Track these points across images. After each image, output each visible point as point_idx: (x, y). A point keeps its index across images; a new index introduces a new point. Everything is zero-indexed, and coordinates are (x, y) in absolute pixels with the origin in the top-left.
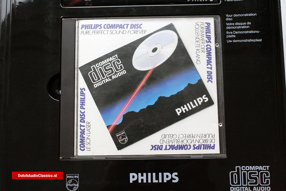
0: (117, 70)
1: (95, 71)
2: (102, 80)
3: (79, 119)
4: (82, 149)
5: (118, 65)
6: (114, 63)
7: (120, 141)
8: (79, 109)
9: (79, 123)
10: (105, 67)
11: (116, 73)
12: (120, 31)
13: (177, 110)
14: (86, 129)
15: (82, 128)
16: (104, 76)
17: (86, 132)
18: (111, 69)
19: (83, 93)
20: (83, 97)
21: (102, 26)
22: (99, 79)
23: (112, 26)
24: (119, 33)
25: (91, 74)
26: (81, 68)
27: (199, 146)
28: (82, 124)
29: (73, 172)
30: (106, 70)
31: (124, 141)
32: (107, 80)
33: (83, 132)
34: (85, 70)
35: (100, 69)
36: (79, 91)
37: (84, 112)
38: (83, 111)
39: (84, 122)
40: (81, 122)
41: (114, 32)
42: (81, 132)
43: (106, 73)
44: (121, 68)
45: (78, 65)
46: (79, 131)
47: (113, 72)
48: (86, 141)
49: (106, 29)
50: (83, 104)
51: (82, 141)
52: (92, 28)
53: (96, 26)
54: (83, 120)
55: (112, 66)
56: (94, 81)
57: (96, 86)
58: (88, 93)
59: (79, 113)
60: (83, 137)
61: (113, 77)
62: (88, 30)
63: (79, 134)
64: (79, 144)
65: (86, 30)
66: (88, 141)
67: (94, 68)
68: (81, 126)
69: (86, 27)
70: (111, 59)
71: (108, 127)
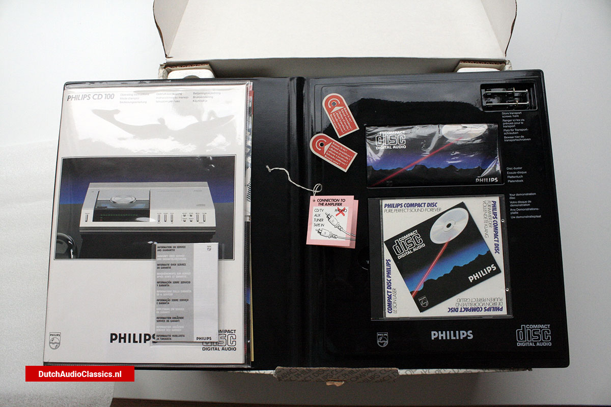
0: (417, 243)
1: (398, 245)
2: (405, 252)
3: (386, 286)
4: (390, 311)
5: (418, 239)
6: (414, 237)
7: (422, 305)
8: (386, 278)
9: (386, 290)
10: (407, 241)
11: (416, 246)
12: (418, 209)
13: (469, 278)
14: (392, 295)
15: (389, 294)
16: (406, 249)
17: (393, 297)
18: (412, 243)
19: (389, 264)
20: (389, 267)
21: (403, 205)
22: (402, 251)
23: (412, 205)
24: (418, 211)
25: (395, 247)
26: (387, 242)
27: (489, 309)
28: (389, 290)
29: (383, 331)
30: (408, 244)
31: (425, 305)
32: (409, 253)
33: (390, 297)
34: (390, 243)
35: (403, 243)
36: (385, 262)
37: (391, 280)
38: (389, 279)
39: (391, 289)
40: (388, 288)
41: (413, 210)
42: (388, 297)
43: (407, 246)
44: (421, 242)
45: (383, 239)
46: (386, 296)
47: (413, 245)
48: (393, 305)
49: (407, 208)
50: (389, 273)
51: (390, 305)
52: (394, 207)
53: (398, 205)
54: (389, 287)
55: (413, 240)
56: (398, 253)
57: (399, 257)
58: (393, 263)
59: (386, 281)
60: (390, 301)
61: (414, 250)
62: (391, 208)
63: (387, 299)
64: (387, 307)
65: (389, 208)
66: (395, 305)
67: (397, 242)
68: (388, 292)
69: (389, 206)
70: (411, 234)
71: (412, 293)
